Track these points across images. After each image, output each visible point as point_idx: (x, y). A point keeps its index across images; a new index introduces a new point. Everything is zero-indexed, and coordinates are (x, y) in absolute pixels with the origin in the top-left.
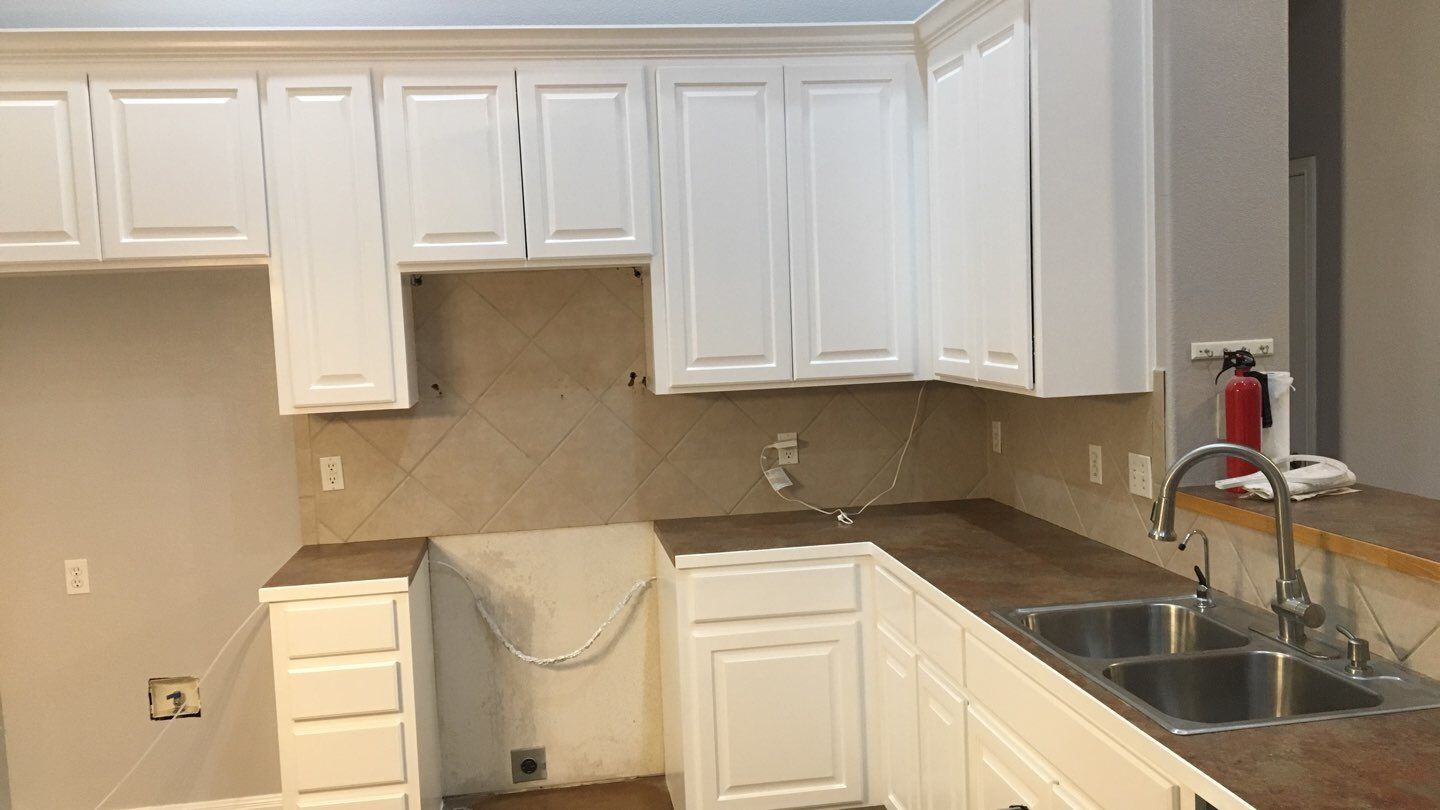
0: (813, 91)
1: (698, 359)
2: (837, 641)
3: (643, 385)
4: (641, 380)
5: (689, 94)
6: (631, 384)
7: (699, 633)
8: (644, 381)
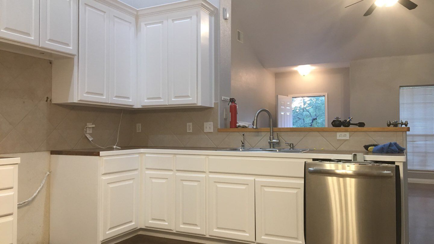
0: (116, 19)
1: (87, 92)
2: (134, 179)
3: (50, 102)
4: (50, 100)
5: (88, 8)
6: (47, 101)
7: (104, 178)
8: (51, 101)
